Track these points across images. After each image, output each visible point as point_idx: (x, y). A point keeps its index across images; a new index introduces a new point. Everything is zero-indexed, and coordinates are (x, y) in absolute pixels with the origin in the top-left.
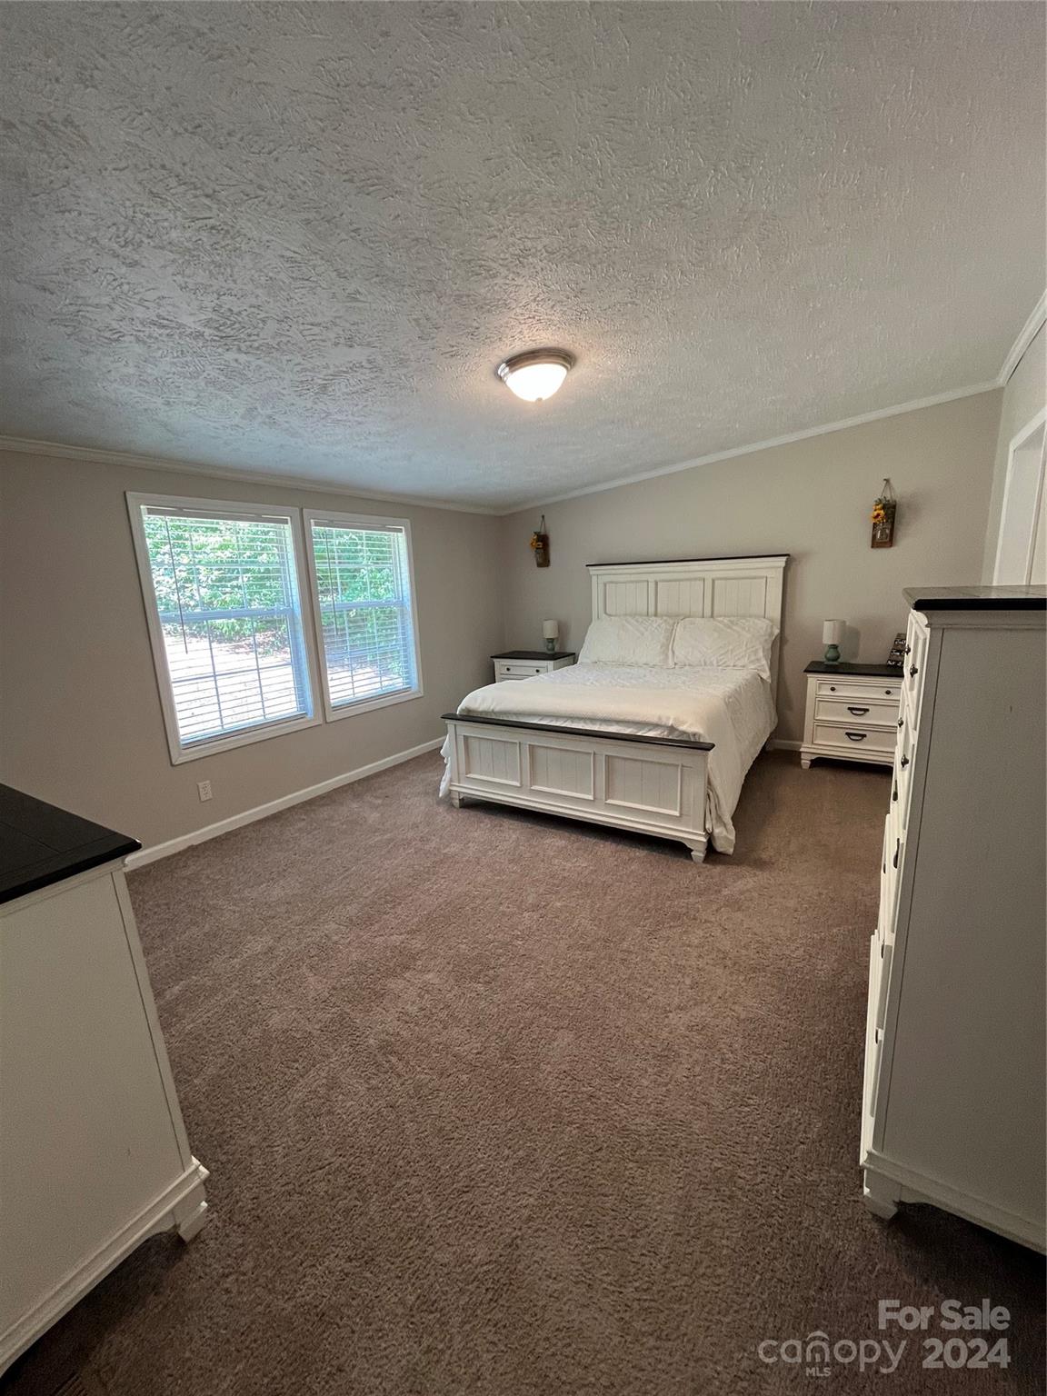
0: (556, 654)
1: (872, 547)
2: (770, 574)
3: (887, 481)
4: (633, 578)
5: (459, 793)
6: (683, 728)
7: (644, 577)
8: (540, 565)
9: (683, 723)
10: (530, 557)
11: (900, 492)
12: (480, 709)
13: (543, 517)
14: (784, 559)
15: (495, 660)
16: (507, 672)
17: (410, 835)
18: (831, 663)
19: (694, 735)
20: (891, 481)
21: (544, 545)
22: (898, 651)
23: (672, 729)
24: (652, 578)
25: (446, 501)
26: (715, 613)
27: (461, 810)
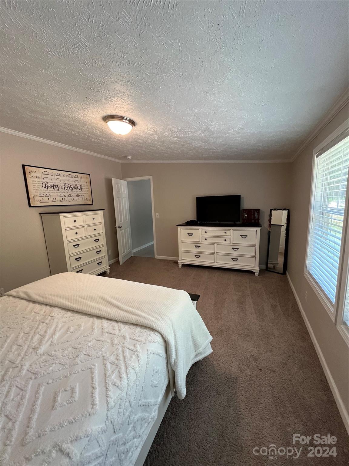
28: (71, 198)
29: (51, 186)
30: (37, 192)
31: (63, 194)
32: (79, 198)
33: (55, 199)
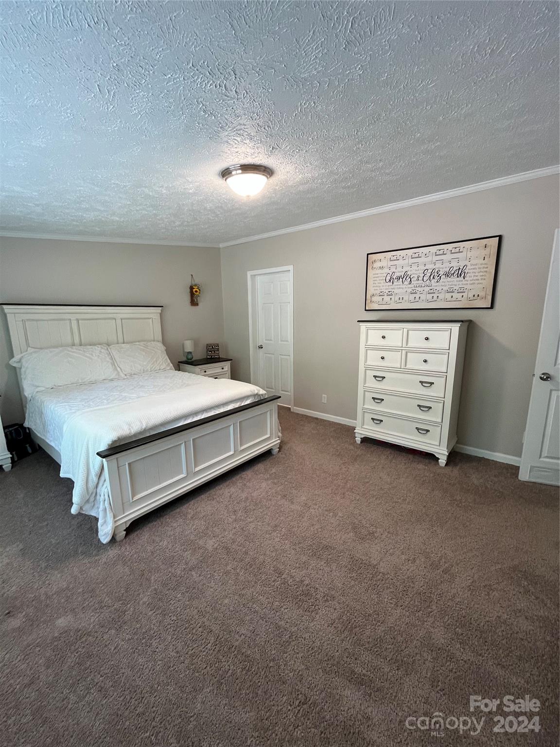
1: (191, 305)
2: (153, 316)
3: (192, 275)
14: (160, 308)
18: (190, 361)
22: (210, 351)
26: (125, 340)
27: (127, 538)
28: (432, 295)
29: (398, 278)
30: (377, 290)
31: (417, 289)
32: (452, 294)
33: (401, 299)
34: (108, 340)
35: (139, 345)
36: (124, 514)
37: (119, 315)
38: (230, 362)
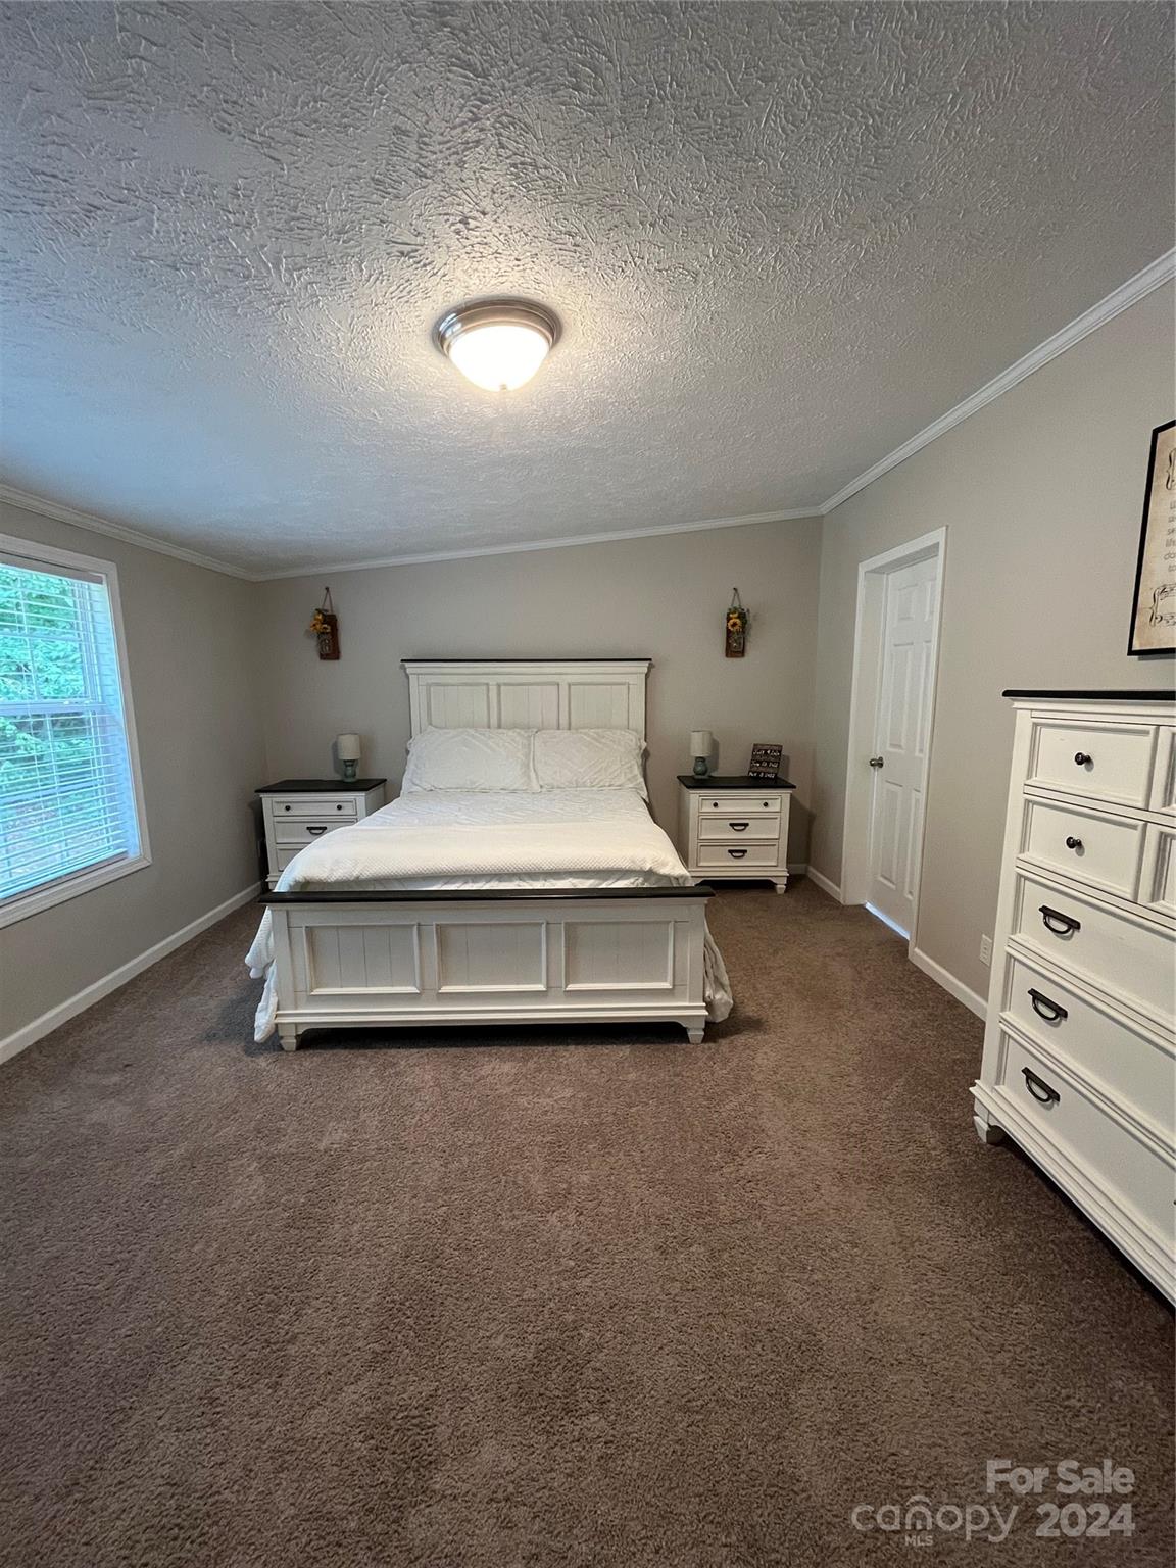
0: (359, 781)
1: (727, 656)
2: (630, 679)
4: (465, 679)
5: (297, 1025)
6: (664, 871)
7: (483, 679)
8: (324, 657)
9: (664, 864)
10: (311, 648)
11: (747, 602)
12: (333, 879)
13: (327, 589)
14: (647, 664)
15: (262, 796)
16: (287, 813)
17: (229, 1131)
18: (700, 777)
19: (677, 879)
20: (740, 591)
21: (332, 629)
22: (758, 762)
23: (649, 874)
24: (493, 681)
25: (182, 544)
26: (573, 724)
27: (302, 1053)
34: (543, 722)
35: (585, 734)
36: (296, 1008)
37: (564, 676)
38: (790, 791)
